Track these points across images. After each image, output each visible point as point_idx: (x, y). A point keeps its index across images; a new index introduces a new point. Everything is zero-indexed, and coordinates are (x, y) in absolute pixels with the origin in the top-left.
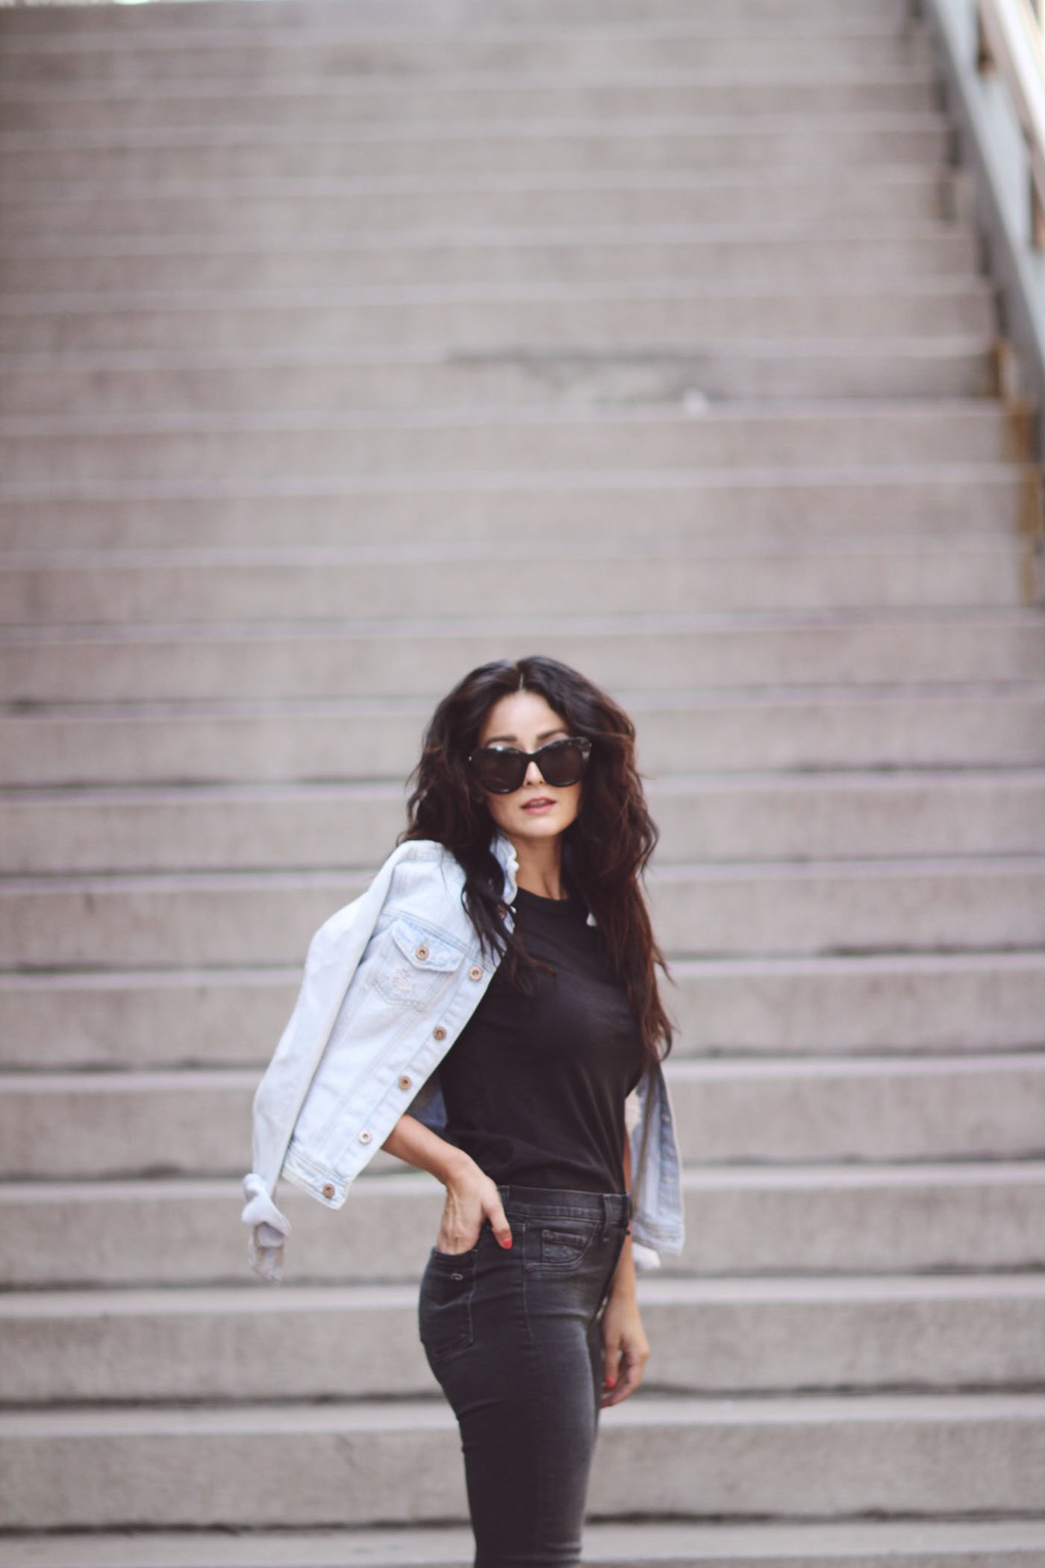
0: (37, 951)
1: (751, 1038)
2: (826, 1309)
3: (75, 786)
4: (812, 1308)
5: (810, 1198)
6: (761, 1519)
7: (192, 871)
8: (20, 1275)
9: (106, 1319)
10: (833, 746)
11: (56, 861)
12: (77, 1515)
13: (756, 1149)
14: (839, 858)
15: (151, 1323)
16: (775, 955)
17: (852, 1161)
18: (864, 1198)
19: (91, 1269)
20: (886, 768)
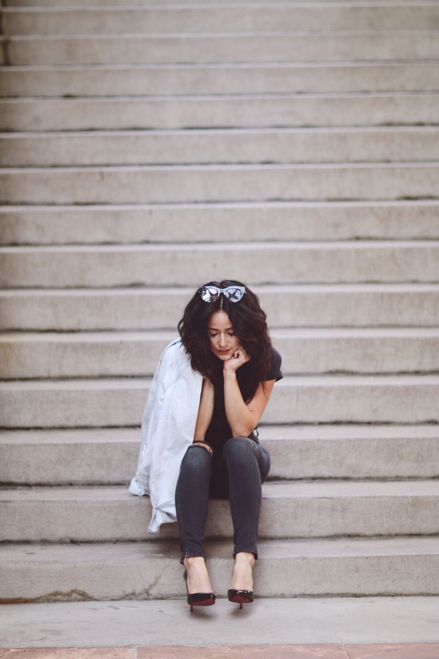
0: (81, 197)
1: (373, 233)
2: (410, 340)
3: (91, 130)
4: (404, 340)
5: (401, 296)
6: (387, 423)
7: (141, 165)
8: (83, 327)
9: (121, 343)
10: (397, 115)
11: (86, 161)
12: (113, 422)
13: (376, 277)
14: (403, 161)
15: (139, 344)
16: (379, 200)
17: (415, 282)
18: (422, 296)
19: (112, 324)
20: (420, 124)
